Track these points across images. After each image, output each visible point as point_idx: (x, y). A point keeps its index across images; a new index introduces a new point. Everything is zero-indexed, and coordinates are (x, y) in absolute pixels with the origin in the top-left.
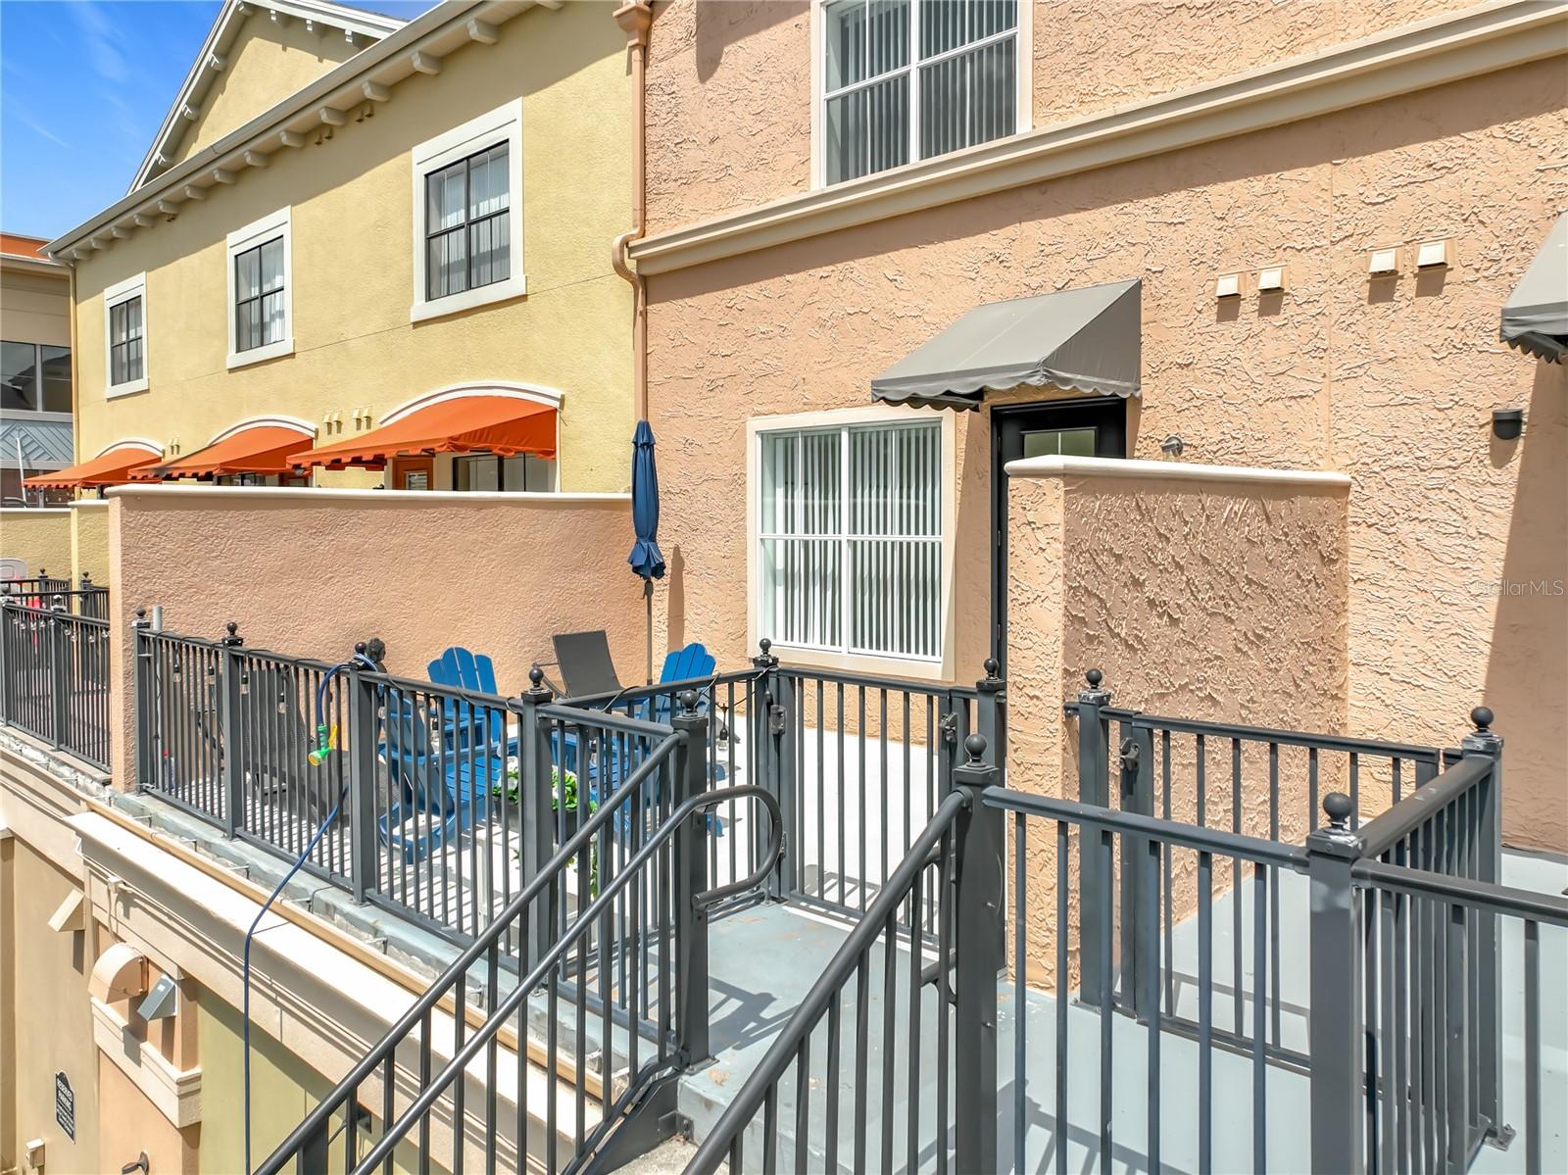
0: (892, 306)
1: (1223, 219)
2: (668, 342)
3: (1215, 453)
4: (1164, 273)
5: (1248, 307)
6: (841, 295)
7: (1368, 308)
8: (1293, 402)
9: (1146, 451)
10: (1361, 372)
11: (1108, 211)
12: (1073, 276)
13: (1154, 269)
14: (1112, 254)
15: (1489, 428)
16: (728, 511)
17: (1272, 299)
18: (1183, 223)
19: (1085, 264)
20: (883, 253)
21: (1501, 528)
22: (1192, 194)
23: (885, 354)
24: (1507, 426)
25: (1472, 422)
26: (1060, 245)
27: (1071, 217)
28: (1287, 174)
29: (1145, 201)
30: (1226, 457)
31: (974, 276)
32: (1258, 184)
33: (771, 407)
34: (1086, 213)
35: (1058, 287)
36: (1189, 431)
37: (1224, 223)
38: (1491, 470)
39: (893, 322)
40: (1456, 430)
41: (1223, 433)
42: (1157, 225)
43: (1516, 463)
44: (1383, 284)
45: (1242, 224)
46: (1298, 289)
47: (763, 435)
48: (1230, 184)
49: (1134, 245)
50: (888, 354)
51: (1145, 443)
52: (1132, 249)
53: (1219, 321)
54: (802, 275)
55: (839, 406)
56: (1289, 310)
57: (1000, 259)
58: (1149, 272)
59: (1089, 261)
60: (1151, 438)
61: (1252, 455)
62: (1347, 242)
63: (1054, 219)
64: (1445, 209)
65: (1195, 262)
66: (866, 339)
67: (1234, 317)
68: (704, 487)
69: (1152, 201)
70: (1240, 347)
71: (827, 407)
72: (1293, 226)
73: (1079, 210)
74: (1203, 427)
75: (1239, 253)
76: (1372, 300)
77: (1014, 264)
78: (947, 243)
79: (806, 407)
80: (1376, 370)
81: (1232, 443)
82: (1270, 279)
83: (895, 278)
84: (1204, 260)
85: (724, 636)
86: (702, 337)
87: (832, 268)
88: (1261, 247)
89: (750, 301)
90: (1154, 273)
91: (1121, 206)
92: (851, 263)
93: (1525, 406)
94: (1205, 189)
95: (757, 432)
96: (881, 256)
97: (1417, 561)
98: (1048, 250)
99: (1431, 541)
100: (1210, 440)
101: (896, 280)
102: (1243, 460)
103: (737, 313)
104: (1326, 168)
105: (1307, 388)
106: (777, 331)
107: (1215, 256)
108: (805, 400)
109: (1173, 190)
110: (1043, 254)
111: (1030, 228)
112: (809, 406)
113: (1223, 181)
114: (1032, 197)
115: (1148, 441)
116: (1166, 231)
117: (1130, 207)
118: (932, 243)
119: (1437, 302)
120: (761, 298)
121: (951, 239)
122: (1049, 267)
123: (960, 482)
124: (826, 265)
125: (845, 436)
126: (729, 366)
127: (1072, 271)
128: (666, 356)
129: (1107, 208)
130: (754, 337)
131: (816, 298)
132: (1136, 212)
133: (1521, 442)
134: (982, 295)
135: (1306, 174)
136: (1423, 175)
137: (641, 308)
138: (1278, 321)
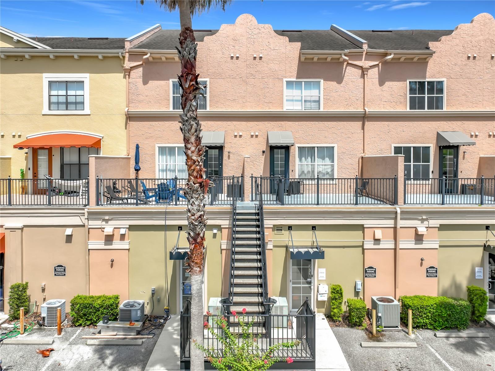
1: (235, 126)
2: (135, 129)
4: (228, 131)
5: (238, 137)
8: (243, 148)
9: (226, 153)
10: (250, 145)
11: (220, 122)
13: (226, 130)
14: (221, 128)
15: (262, 152)
16: (151, 159)
17: (241, 136)
18: (230, 125)
21: (263, 162)
22: (231, 122)
26: (214, 125)
27: (215, 122)
28: (242, 122)
30: (235, 154)
32: (239, 123)
33: (161, 143)
34: (217, 122)
35: (213, 131)
36: (231, 150)
40: (259, 152)
44: (252, 136)
45: (237, 127)
46: (244, 135)
47: (159, 147)
48: (236, 122)
49: (224, 127)
53: (234, 138)
54: (168, 122)
55: (175, 143)
56: (242, 137)
57: (204, 126)
59: (218, 128)
62: (248, 131)
63: (213, 122)
64: (258, 129)
67: (236, 137)
69: (226, 122)
70: (237, 141)
71: (173, 143)
72: (243, 128)
74: (233, 150)
75: (237, 130)
79: (168, 143)
80: (252, 145)
82: (241, 134)
84: (233, 130)
86: (144, 129)
88: (240, 130)
89: (156, 125)
93: (265, 150)
94: (233, 122)
95: (157, 146)
97: (256, 166)
99: (257, 164)
100: (234, 152)
103: (153, 126)
104: (246, 122)
105: (244, 146)
106: (162, 130)
109: (229, 121)
110: (211, 126)
111: (209, 122)
114: (209, 118)
115: (226, 151)
116: (228, 126)
117: (223, 122)
119: (257, 139)
120: (158, 124)
122: (212, 128)
124: (173, 121)
125: (177, 148)
126: (151, 135)
128: (134, 132)
130: (157, 131)
133: (265, 153)
135: (244, 122)
136: (256, 125)
137: (128, 122)
138: (241, 138)
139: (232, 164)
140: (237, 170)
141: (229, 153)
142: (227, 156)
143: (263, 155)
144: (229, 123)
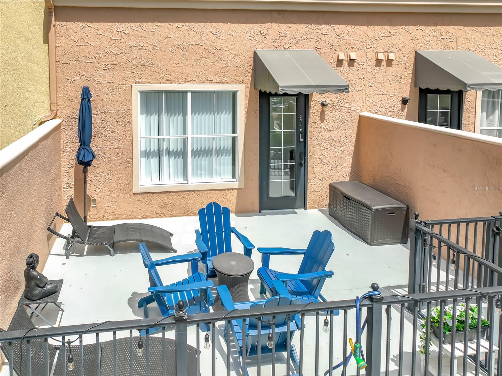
0: (215, 44)
1: (339, 36)
2: (73, 43)
3: (335, 106)
4: (321, 49)
5: (345, 64)
6: (188, 36)
7: (375, 68)
8: (356, 92)
9: (315, 105)
10: (373, 85)
11: (304, 26)
12: (291, 45)
13: (318, 48)
14: (304, 40)
15: (401, 102)
16: (118, 127)
17: (352, 62)
18: (327, 35)
19: (295, 42)
20: (210, 22)
22: (329, 26)
23: (211, 63)
24: (405, 102)
25: (397, 100)
26: (286, 34)
27: (290, 25)
28: (356, 27)
29: (316, 25)
30: (339, 107)
31: (252, 39)
32: (349, 28)
33: (147, 80)
34: (295, 25)
35: (285, 48)
36: (328, 99)
37: (339, 37)
38: (401, 112)
39: (215, 51)
40: (394, 102)
41: (338, 100)
42: (319, 34)
43: (406, 110)
44: (379, 62)
45: (344, 38)
46: (359, 60)
47: (141, 92)
48: (341, 26)
49: (312, 39)
50: (213, 64)
51: (314, 102)
52: (311, 40)
53: (337, 66)
54: (166, 24)
55: (186, 82)
56: (356, 65)
57: (263, 35)
58: (316, 48)
59: (296, 41)
60: (316, 101)
61: (346, 107)
62: (370, 49)
63: (284, 25)
64: (392, 45)
65: (331, 48)
66: (201, 56)
67: (341, 66)
68: (101, 115)
69: (318, 26)
70: (343, 75)
71: (180, 82)
72: (357, 42)
73: (292, 23)
74: (332, 98)
75: (343, 47)
76: (376, 66)
77: (268, 37)
78: (240, 24)
79: (168, 82)
80: (377, 85)
81: (340, 103)
82: (354, 57)
83: (216, 34)
84: (333, 47)
85: (115, 185)
86: (98, 43)
87: (183, 24)
88: (349, 46)
89: (132, 30)
90: (318, 49)
91: (308, 25)
92: (194, 24)
94: (334, 26)
95: (138, 91)
96: (209, 24)
98: (282, 35)
100: (334, 102)
101: (217, 35)
102: (343, 108)
103: (124, 35)
104: (366, 27)
105: (360, 88)
106: (150, 47)
107: (336, 46)
108: (168, 79)
109: (324, 24)
110: (280, 36)
111: (274, 26)
112: (168, 81)
113: (339, 25)
114: (275, 15)
115: (315, 102)
116: (323, 37)
117: (310, 26)
118: (234, 23)
119: (390, 68)
120: (140, 30)
121: (242, 23)
122: (282, 40)
123: (246, 114)
124: (180, 22)
125: (189, 95)
126: (119, 59)
127: (290, 44)
128: (71, 50)
129: (303, 25)
130: (136, 48)
131: (174, 35)
132: (312, 28)
133: (407, 105)
134: (255, 46)
135: (361, 27)
136: (388, 35)
137: (53, 22)
138: (353, 68)
139: (330, 134)
140: (342, 149)
141: (323, 105)
142: (319, 113)
143: (403, 110)
144: (325, 28)
